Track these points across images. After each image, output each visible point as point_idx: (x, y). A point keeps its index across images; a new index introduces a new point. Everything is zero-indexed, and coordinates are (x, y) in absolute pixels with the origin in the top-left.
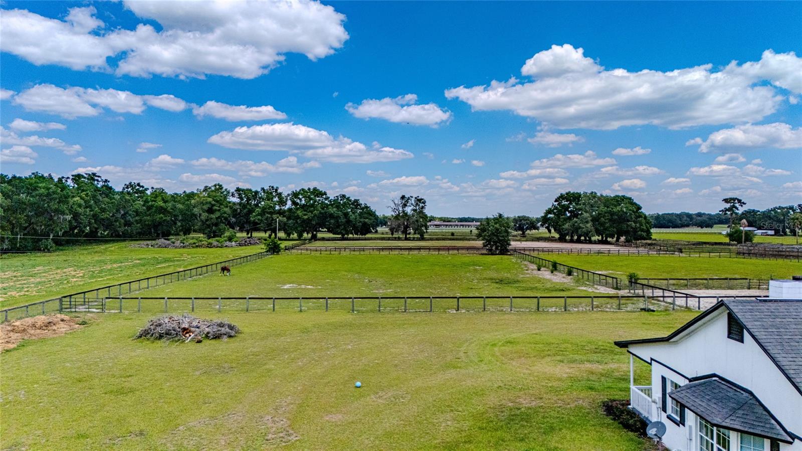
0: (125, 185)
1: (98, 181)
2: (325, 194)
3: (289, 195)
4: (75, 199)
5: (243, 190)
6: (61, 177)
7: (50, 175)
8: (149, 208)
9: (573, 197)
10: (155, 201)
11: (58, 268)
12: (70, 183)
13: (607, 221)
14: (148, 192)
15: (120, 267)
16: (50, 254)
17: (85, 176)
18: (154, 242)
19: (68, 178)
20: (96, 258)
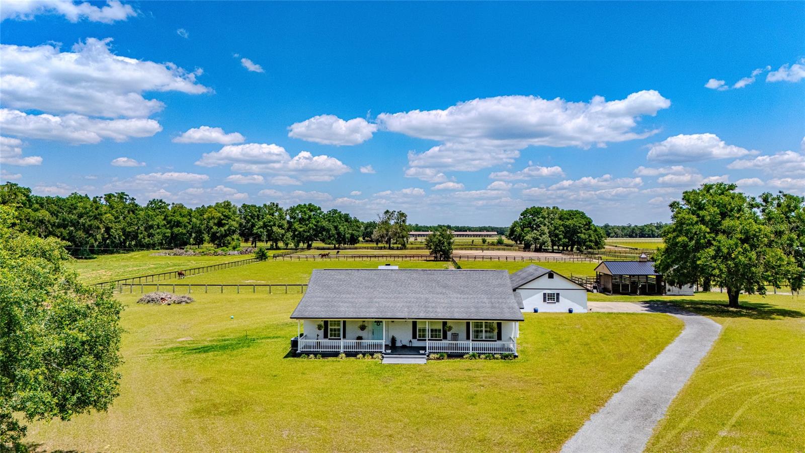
0: (150, 201)
1: (126, 199)
2: (319, 209)
3: (287, 210)
4: (107, 215)
5: (248, 206)
6: (95, 196)
7: (86, 195)
8: (169, 222)
9: (536, 212)
10: (174, 216)
11: (93, 270)
12: (103, 201)
13: (561, 233)
14: (170, 208)
15: (138, 270)
16: (86, 260)
17: (116, 195)
18: (171, 251)
19: (101, 197)
20: (122, 264)
